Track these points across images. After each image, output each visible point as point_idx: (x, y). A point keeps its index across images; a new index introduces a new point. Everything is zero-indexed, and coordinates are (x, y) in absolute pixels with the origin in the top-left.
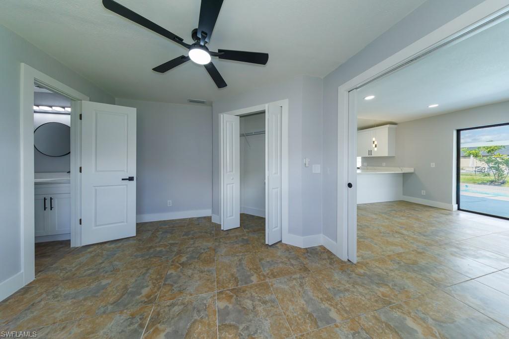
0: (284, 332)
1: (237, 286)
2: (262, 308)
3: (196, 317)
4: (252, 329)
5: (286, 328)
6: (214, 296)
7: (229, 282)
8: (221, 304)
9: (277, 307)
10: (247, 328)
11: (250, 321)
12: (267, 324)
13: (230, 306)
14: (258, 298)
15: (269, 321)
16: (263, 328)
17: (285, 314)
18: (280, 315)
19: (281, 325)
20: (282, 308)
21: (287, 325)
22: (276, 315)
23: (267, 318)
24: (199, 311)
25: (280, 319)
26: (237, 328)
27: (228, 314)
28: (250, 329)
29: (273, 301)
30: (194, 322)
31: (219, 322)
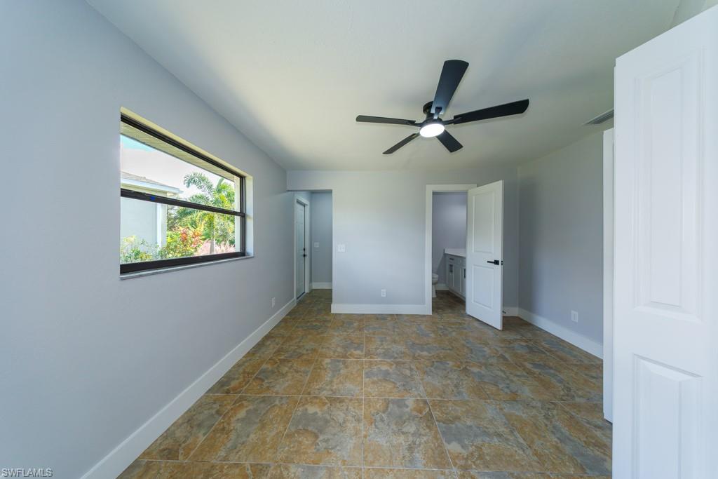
0: (370, 458)
1: (437, 421)
2: (403, 442)
3: (398, 384)
4: (380, 425)
5: (374, 462)
6: (421, 397)
7: (442, 413)
8: (410, 402)
9: (402, 463)
10: (382, 420)
11: (388, 425)
12: (382, 441)
13: (408, 410)
14: (417, 443)
15: (385, 445)
16: (380, 436)
17: (391, 470)
18: (391, 462)
19: (378, 457)
20: (400, 470)
21: (376, 466)
22: (391, 456)
23: (388, 444)
24: (404, 385)
25: (385, 460)
26: (384, 412)
27: (399, 407)
28: (380, 423)
29: (412, 461)
30: (394, 383)
31: (392, 400)
